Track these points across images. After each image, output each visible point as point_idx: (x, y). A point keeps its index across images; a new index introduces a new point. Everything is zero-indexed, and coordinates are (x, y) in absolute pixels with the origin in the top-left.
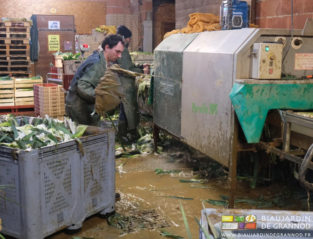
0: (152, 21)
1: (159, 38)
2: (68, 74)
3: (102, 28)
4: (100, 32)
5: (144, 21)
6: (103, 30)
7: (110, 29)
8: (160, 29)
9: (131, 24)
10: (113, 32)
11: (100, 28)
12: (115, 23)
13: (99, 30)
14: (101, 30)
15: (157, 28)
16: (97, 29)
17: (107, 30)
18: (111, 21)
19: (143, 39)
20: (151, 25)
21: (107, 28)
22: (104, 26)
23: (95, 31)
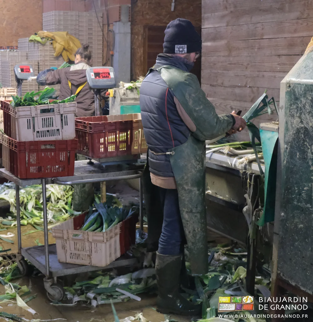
0: (130, 23)
1: (139, 54)
2: (23, 140)
3: (42, 35)
4: (38, 42)
5: (114, 23)
6: (44, 40)
7: (57, 38)
8: (140, 38)
9: (89, 29)
10: (63, 43)
11: (39, 36)
12: (62, 27)
13: (38, 39)
14: (41, 38)
15: (136, 37)
16: (33, 37)
17: (52, 40)
18: (55, 24)
19: (112, 55)
20: (129, 30)
21: (53, 36)
22: (45, 33)
23: (28, 41)
